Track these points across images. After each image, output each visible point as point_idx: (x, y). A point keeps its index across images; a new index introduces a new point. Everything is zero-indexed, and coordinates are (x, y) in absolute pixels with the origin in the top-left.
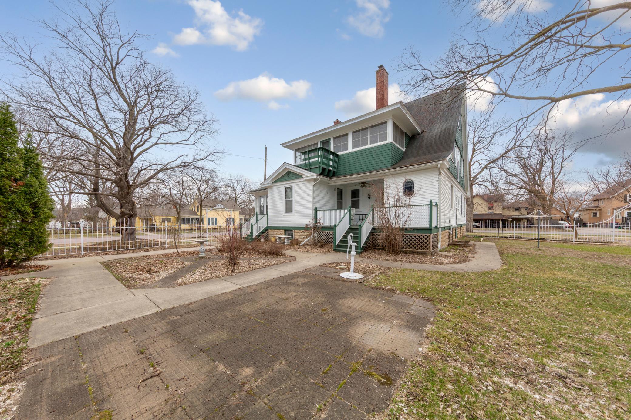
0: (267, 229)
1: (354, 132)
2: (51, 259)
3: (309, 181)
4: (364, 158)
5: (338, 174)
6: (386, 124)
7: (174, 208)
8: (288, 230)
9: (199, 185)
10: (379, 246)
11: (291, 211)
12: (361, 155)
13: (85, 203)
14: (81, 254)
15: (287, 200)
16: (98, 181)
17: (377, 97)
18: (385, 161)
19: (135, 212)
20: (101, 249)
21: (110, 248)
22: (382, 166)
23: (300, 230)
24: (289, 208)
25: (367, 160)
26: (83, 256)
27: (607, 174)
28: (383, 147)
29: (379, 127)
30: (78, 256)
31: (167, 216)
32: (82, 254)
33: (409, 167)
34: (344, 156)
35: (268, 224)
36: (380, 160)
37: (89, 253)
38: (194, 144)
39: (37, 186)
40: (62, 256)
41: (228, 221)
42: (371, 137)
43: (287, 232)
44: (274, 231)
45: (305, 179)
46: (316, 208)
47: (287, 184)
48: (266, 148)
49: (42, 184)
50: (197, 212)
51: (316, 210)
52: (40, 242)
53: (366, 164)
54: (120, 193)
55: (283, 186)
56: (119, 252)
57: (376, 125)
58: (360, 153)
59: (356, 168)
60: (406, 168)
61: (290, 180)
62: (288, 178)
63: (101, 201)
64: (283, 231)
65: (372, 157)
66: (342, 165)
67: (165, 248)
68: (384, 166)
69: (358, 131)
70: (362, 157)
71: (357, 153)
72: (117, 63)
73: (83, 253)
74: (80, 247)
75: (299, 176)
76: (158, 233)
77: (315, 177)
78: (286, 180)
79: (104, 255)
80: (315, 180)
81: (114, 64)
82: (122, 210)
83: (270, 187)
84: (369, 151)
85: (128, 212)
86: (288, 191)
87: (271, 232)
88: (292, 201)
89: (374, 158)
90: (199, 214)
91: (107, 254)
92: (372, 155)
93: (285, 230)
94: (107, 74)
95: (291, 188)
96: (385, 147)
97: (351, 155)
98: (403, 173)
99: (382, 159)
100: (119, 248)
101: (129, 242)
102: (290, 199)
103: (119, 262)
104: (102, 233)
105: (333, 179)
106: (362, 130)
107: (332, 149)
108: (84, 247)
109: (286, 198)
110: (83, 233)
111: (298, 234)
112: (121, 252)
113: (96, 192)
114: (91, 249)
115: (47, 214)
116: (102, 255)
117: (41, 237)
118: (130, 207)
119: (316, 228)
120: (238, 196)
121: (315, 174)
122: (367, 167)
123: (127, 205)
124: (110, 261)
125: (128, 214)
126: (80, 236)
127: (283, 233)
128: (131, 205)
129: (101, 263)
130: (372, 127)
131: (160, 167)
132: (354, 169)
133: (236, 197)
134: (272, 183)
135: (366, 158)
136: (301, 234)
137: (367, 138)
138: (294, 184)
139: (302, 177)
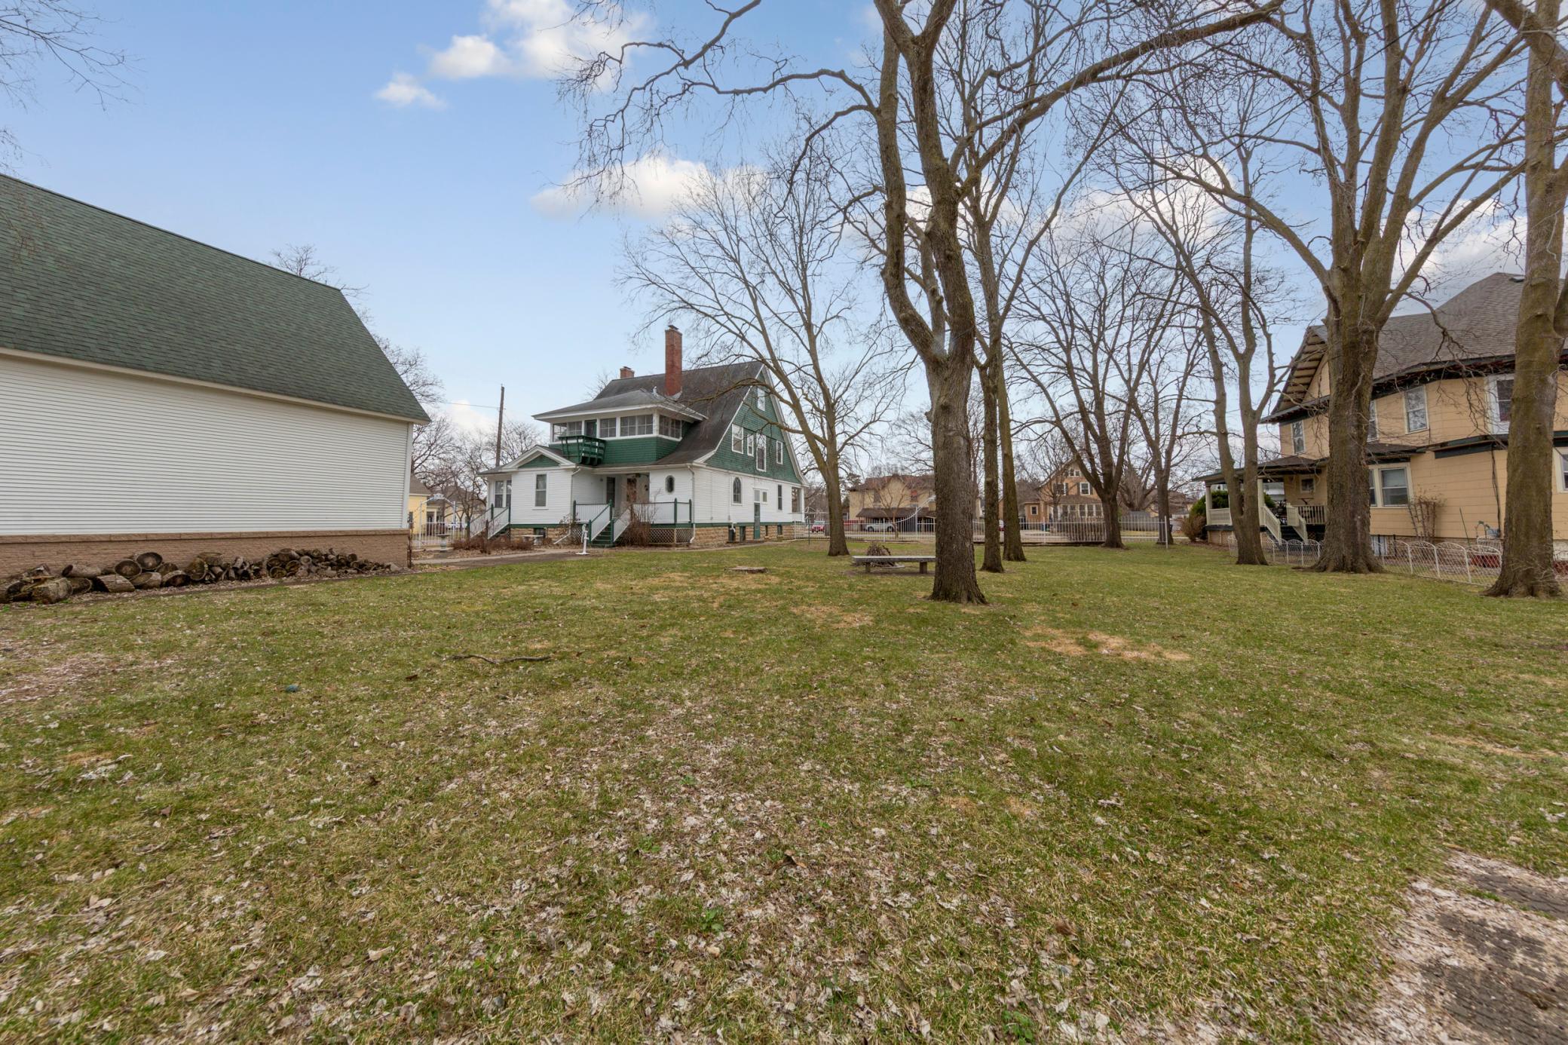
0: (509, 528)
1: (622, 418)
3: (567, 470)
4: (631, 449)
5: (604, 461)
8: (538, 529)
11: (544, 504)
12: (628, 444)
15: (539, 490)
18: (650, 454)
22: (647, 459)
23: (553, 528)
24: (541, 500)
25: (634, 451)
29: (646, 418)
34: (612, 443)
35: (509, 521)
36: (646, 452)
43: (538, 531)
44: (518, 530)
45: (562, 467)
46: (575, 501)
47: (541, 471)
51: (575, 504)
55: (535, 472)
61: (542, 466)
62: (541, 463)
64: (533, 529)
65: (638, 448)
66: (610, 453)
69: (626, 418)
70: (629, 447)
71: (625, 442)
75: (556, 464)
77: (575, 466)
78: (538, 466)
80: (574, 469)
83: (516, 472)
86: (541, 478)
87: (514, 532)
88: (545, 492)
89: (641, 450)
92: (639, 446)
93: (535, 529)
95: (544, 475)
97: (619, 443)
102: (543, 490)
107: (598, 436)
109: (537, 488)
111: (551, 532)
119: (573, 525)
121: (573, 462)
122: (634, 457)
127: (532, 532)
134: (519, 467)
135: (634, 448)
136: (556, 532)
137: (635, 427)
138: (548, 472)
139: (560, 465)
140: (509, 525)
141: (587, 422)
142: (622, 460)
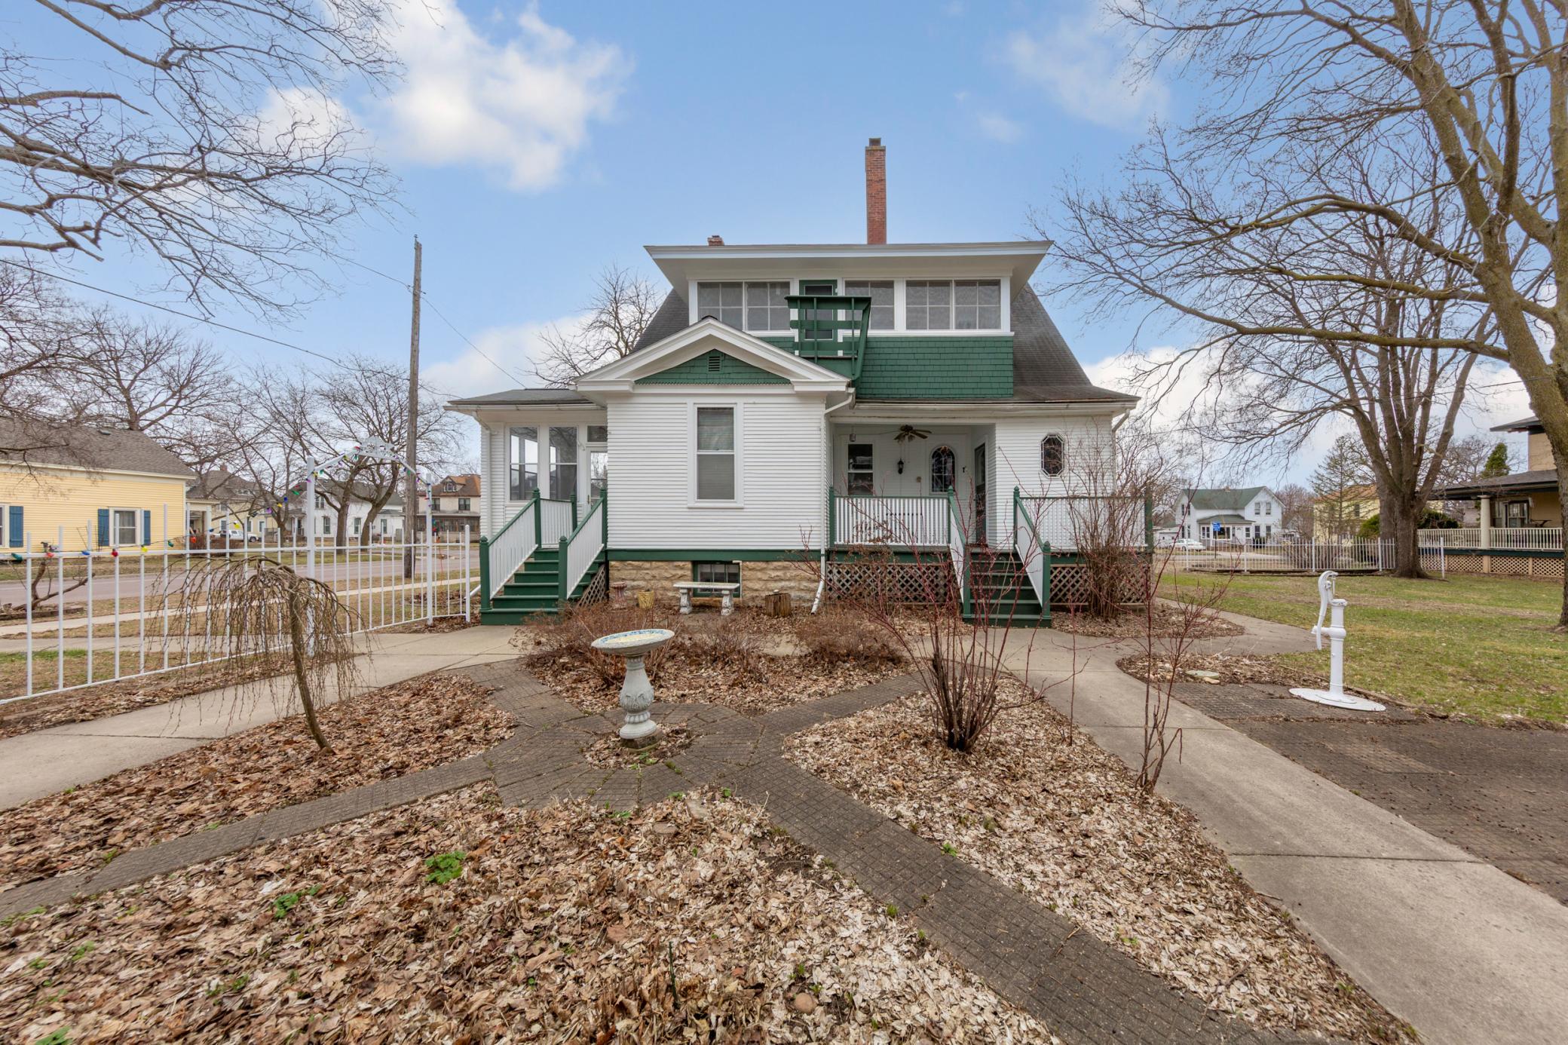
0: (606, 558)
1: (909, 284)
3: (806, 397)
4: (942, 362)
5: (868, 392)
6: (997, 287)
8: (712, 563)
11: (726, 491)
12: (935, 350)
18: (997, 377)
24: (713, 481)
25: (950, 368)
28: (992, 344)
29: (977, 289)
33: (1072, 406)
34: (883, 345)
35: (605, 539)
36: (984, 373)
41: (111, 522)
42: (957, 309)
43: (705, 570)
44: (639, 568)
45: (798, 388)
46: (831, 488)
47: (714, 396)
48: (418, 247)
51: (831, 496)
55: (690, 401)
57: (971, 283)
61: (719, 383)
62: (714, 374)
64: (689, 565)
65: (963, 362)
66: (877, 368)
68: (995, 391)
69: (922, 284)
70: (937, 356)
75: (768, 376)
77: (843, 388)
83: (623, 397)
86: (713, 418)
87: (620, 572)
88: (730, 458)
89: (971, 368)
92: (962, 355)
93: (695, 563)
96: (996, 344)
98: (1040, 417)
99: (991, 374)
105: (859, 406)
106: (934, 284)
109: (701, 447)
119: (833, 553)
121: (841, 379)
122: (949, 386)
127: (689, 573)
130: (961, 283)
134: (637, 382)
135: (948, 362)
136: (774, 574)
137: (948, 310)
138: (740, 401)
139: (787, 382)
140: (605, 552)
141: (807, 286)
142: (913, 392)
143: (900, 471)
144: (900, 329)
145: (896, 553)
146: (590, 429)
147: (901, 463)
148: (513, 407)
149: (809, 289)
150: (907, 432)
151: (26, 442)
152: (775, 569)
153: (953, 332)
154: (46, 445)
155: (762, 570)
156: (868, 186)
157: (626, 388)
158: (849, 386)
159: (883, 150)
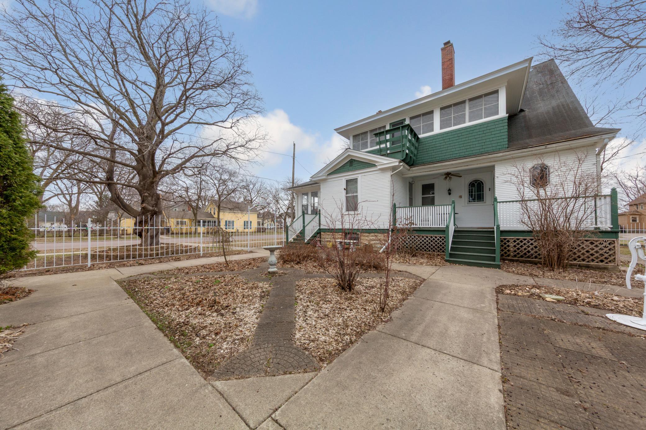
0: (319, 232)
1: (442, 109)
2: (41, 273)
3: (383, 170)
4: (460, 140)
5: (418, 162)
6: (495, 95)
7: (189, 210)
8: (350, 233)
9: (217, 185)
10: (509, 256)
12: (456, 136)
13: (94, 205)
14: (87, 265)
15: (347, 195)
16: (113, 167)
17: (443, 77)
18: (495, 142)
19: (159, 208)
20: (115, 257)
21: (128, 256)
22: (491, 149)
23: (369, 233)
24: (352, 205)
25: (465, 142)
26: (90, 269)
27: (636, 179)
28: (493, 124)
29: (483, 99)
30: (83, 268)
31: (182, 218)
32: (89, 266)
34: (427, 140)
35: (320, 226)
36: (487, 140)
37: (99, 264)
38: (231, 127)
39: (10, 148)
40: (59, 268)
41: (246, 224)
42: (470, 113)
43: (348, 236)
45: (379, 167)
46: (395, 204)
47: (350, 175)
48: (294, 145)
49: (20, 148)
50: (213, 214)
51: (395, 207)
52: (13, 249)
53: (464, 148)
54: (142, 183)
55: (344, 178)
56: (141, 261)
57: (480, 97)
58: (455, 133)
59: (447, 154)
60: (544, 147)
61: (352, 170)
62: (351, 168)
63: (116, 194)
64: (342, 234)
65: (473, 137)
66: (425, 150)
67: (199, 257)
68: (494, 148)
69: (450, 106)
70: (458, 138)
71: (448, 135)
72: (144, 18)
73: (89, 263)
74: (87, 255)
75: (370, 165)
76: (173, 237)
77: (397, 164)
78: (348, 171)
79: (120, 266)
80: (394, 168)
81: (140, 18)
82: (144, 205)
84: (468, 130)
85: (151, 208)
87: (324, 236)
88: (357, 196)
89: (477, 140)
90: (216, 216)
91: (124, 265)
92: (473, 134)
93: (346, 234)
94: (131, 30)
95: (355, 181)
96: (496, 123)
97: (438, 137)
98: (528, 156)
99: (491, 139)
100: (140, 255)
101: (149, 247)
102: (355, 194)
103: (147, 278)
104: (112, 236)
105: (414, 169)
106: (455, 105)
108: (91, 255)
109: (347, 194)
110: (91, 236)
111: (366, 238)
112: (143, 262)
113: (110, 181)
114: (101, 257)
115: (28, 199)
116: (118, 267)
117: (15, 239)
118: (153, 202)
119: (394, 230)
120: (254, 199)
121: (396, 160)
123: (150, 198)
124: (132, 279)
125: (151, 211)
126: (87, 239)
127: (344, 237)
128: (155, 199)
129: (120, 282)
130: (471, 100)
131: (194, 151)
132: (445, 154)
133: (252, 199)
134: (328, 175)
135: (463, 140)
136: (371, 238)
137: (465, 115)
138: (360, 175)
139: (374, 166)
140: (320, 229)
141: (392, 124)
142: (444, 157)
143: (450, 194)
144: (437, 129)
145: (414, 230)
146: (312, 193)
147: (449, 190)
148: (301, 188)
149: (393, 126)
150: (448, 175)
151: (233, 207)
152: (372, 236)
153: (468, 124)
154: (236, 207)
155: (367, 236)
156: (443, 65)
157: (324, 177)
158: (400, 162)
159: (452, 45)
